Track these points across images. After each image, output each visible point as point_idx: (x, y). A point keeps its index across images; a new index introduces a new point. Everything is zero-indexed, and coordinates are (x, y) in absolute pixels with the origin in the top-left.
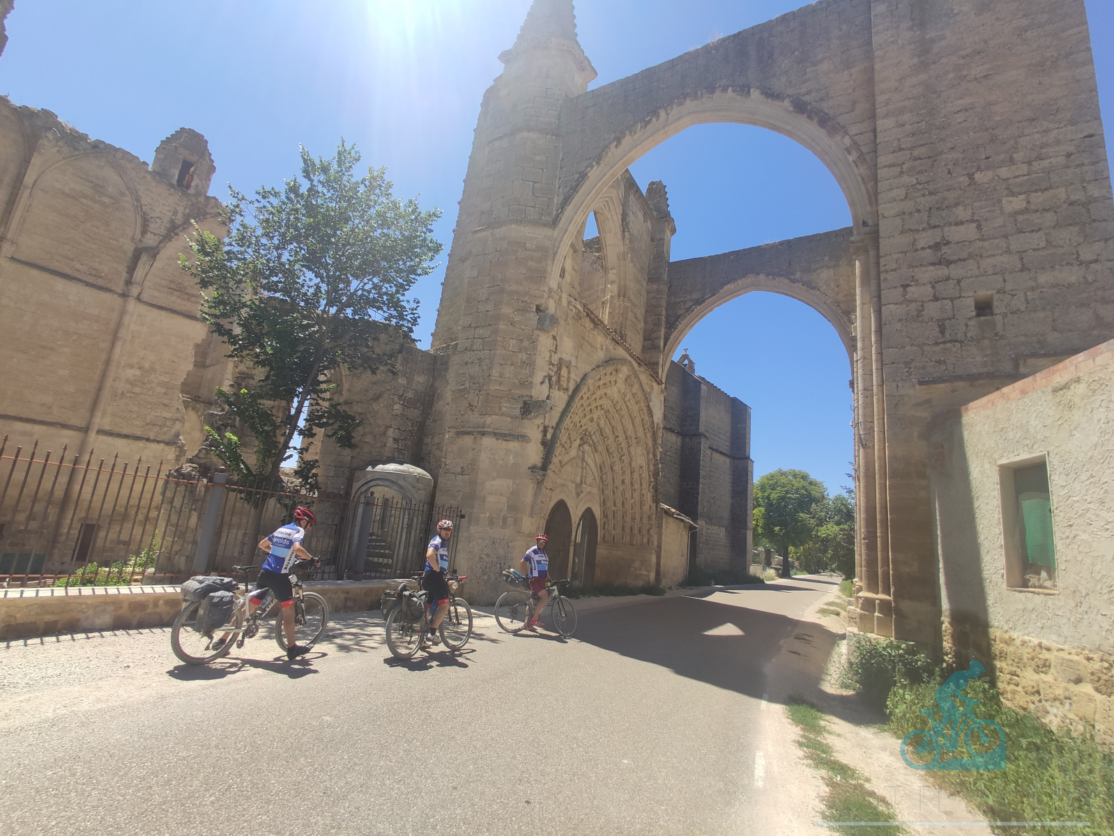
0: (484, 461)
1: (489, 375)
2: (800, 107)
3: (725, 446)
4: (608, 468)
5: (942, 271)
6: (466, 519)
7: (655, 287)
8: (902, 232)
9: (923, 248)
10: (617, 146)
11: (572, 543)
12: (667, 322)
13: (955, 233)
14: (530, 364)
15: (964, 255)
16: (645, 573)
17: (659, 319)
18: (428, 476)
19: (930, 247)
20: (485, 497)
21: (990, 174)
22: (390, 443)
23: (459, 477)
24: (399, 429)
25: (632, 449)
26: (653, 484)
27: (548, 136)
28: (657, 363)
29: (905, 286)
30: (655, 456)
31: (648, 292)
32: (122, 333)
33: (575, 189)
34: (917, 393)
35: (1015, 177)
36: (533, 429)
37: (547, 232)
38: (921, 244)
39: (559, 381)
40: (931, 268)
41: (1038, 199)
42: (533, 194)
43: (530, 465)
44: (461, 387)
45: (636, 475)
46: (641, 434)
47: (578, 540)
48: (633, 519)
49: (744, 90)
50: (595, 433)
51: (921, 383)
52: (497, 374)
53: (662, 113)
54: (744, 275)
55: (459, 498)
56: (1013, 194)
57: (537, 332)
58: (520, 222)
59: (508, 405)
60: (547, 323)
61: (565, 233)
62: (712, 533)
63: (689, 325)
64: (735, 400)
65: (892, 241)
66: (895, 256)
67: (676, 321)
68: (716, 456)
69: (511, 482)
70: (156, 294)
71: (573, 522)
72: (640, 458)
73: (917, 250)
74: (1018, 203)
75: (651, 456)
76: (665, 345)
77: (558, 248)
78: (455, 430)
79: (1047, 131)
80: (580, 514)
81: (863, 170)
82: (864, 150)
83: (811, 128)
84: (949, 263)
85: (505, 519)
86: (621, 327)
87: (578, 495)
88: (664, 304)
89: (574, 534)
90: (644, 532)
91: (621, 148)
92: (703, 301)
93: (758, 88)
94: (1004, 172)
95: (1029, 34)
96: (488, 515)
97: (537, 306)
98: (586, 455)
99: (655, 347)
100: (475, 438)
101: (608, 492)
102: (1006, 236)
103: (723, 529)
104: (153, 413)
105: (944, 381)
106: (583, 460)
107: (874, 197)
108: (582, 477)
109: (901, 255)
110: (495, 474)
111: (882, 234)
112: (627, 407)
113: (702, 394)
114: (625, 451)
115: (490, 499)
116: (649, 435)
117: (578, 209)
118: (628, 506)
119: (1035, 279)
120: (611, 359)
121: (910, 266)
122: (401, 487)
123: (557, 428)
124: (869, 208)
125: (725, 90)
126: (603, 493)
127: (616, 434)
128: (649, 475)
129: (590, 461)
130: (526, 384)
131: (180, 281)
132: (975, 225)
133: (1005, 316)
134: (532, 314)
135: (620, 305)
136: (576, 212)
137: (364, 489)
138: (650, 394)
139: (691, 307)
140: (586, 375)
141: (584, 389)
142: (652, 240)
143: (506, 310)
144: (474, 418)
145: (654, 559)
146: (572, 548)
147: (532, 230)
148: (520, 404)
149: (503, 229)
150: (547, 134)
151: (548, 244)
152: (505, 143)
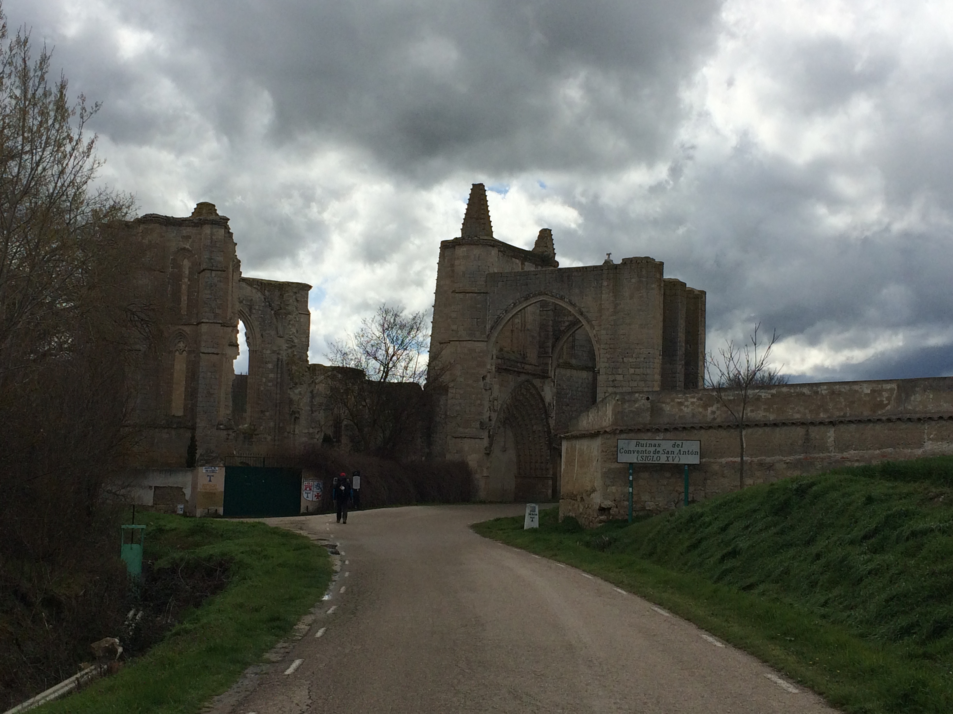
0: (466, 448)
4: (519, 434)
12: (553, 335)
14: (482, 404)
17: (548, 334)
21: (627, 359)
25: (533, 421)
26: (547, 439)
28: (548, 364)
30: (547, 422)
31: (541, 316)
33: (496, 323)
35: (633, 362)
36: (485, 433)
37: (485, 343)
39: (493, 408)
42: (477, 324)
43: (485, 448)
45: (536, 435)
46: (537, 412)
50: (511, 417)
52: (468, 411)
56: (632, 368)
57: (484, 390)
59: (474, 424)
67: (559, 334)
69: (478, 455)
76: (552, 350)
78: (452, 434)
88: (551, 323)
90: (543, 467)
97: (482, 377)
98: (507, 429)
99: (546, 353)
101: (520, 447)
106: (505, 432)
110: (471, 453)
112: (528, 400)
114: (529, 423)
116: (543, 412)
118: (532, 453)
126: (517, 449)
129: (509, 432)
130: (480, 414)
134: (481, 382)
138: (542, 387)
144: (460, 430)
147: (478, 343)
148: (479, 423)
149: (465, 342)
150: (481, 293)
151: (485, 348)
152: (461, 296)
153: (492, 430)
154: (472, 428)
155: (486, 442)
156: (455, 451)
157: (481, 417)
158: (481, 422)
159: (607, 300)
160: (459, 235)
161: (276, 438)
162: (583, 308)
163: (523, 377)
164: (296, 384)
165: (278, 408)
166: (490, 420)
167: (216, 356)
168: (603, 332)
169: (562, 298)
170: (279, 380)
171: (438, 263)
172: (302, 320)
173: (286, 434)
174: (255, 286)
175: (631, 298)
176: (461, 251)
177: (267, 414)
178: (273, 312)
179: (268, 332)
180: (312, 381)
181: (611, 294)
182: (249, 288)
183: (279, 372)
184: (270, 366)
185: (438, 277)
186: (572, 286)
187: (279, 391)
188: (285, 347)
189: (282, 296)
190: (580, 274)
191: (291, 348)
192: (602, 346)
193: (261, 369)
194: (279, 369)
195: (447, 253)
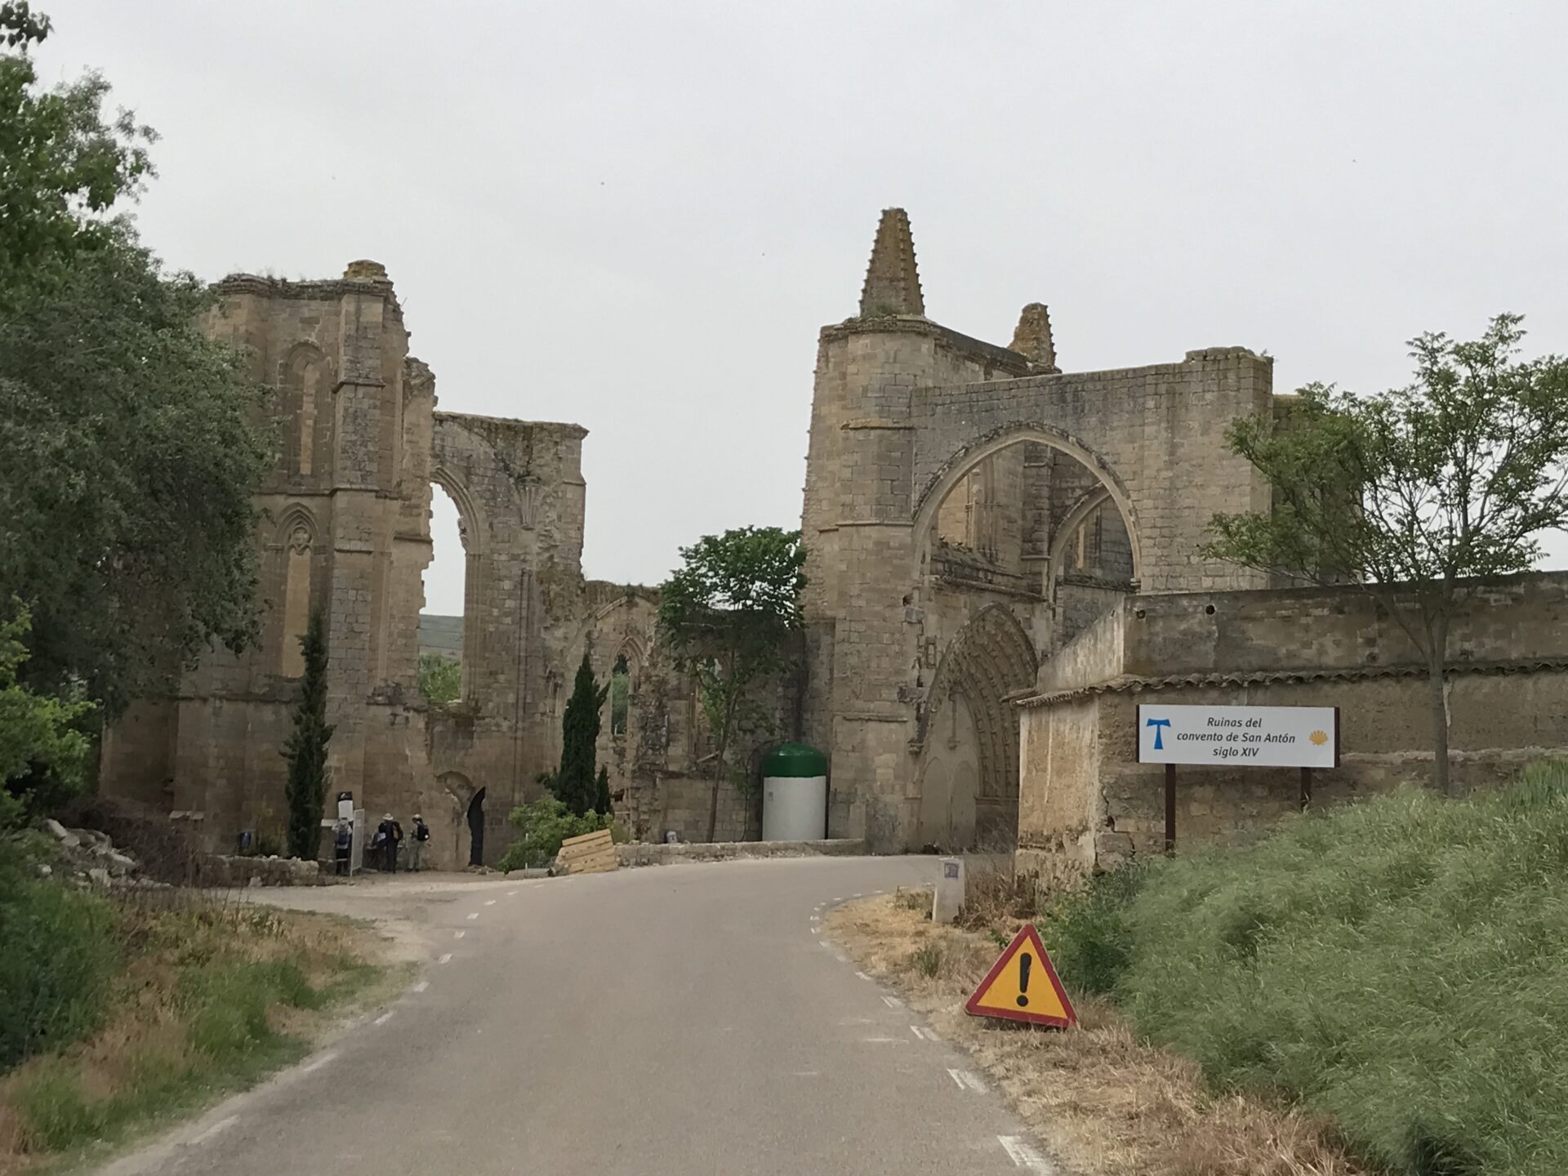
0: (871, 741)
1: (868, 666)
4: (983, 715)
10: (965, 454)
12: (1052, 515)
14: (902, 653)
17: (1040, 513)
20: (875, 770)
23: (851, 754)
27: (901, 431)
28: (1040, 573)
31: (1025, 476)
33: (930, 489)
35: (1209, 564)
36: (908, 714)
37: (908, 529)
39: (927, 659)
42: (892, 492)
43: (909, 740)
44: (844, 676)
50: (965, 680)
52: (875, 665)
53: (1002, 433)
57: (906, 625)
59: (887, 692)
60: (914, 616)
67: (1063, 513)
76: (1050, 546)
78: (842, 713)
81: (1138, 530)
85: (893, 786)
88: (1045, 492)
96: (879, 784)
97: (903, 599)
98: (957, 704)
99: (1037, 552)
100: (861, 724)
106: (954, 710)
108: (954, 729)
110: (881, 751)
115: (879, 771)
117: (934, 505)
126: (980, 743)
129: (962, 709)
130: (899, 672)
134: (900, 609)
135: (987, 514)
136: (932, 507)
138: (1029, 619)
139: (1080, 496)
140: (950, 642)
141: (950, 657)
143: (877, 607)
144: (859, 706)
147: (894, 529)
148: (898, 690)
149: (867, 528)
150: (900, 429)
151: (909, 540)
152: (860, 435)
153: (923, 705)
154: (884, 700)
155: (911, 729)
156: (850, 748)
157: (901, 679)
158: (901, 689)
159: (1156, 438)
160: (856, 312)
161: (520, 725)
162: (1107, 454)
163: (986, 602)
164: (557, 619)
165: (522, 667)
166: (920, 684)
167: (365, 556)
168: (1149, 503)
169: (1064, 435)
170: (524, 613)
171: (815, 372)
172: (569, 496)
173: (538, 717)
174: (476, 430)
175: (1205, 431)
176: (858, 345)
177: (502, 678)
178: (512, 480)
179: (501, 519)
180: (590, 616)
181: (1163, 425)
182: (466, 433)
183: (525, 596)
184: (507, 585)
185: (815, 400)
186: (1082, 411)
187: (524, 635)
188: (535, 547)
189: (528, 450)
190: (1099, 386)
191: (547, 549)
192: (1147, 532)
193: (489, 592)
194: (525, 592)
195: (833, 350)
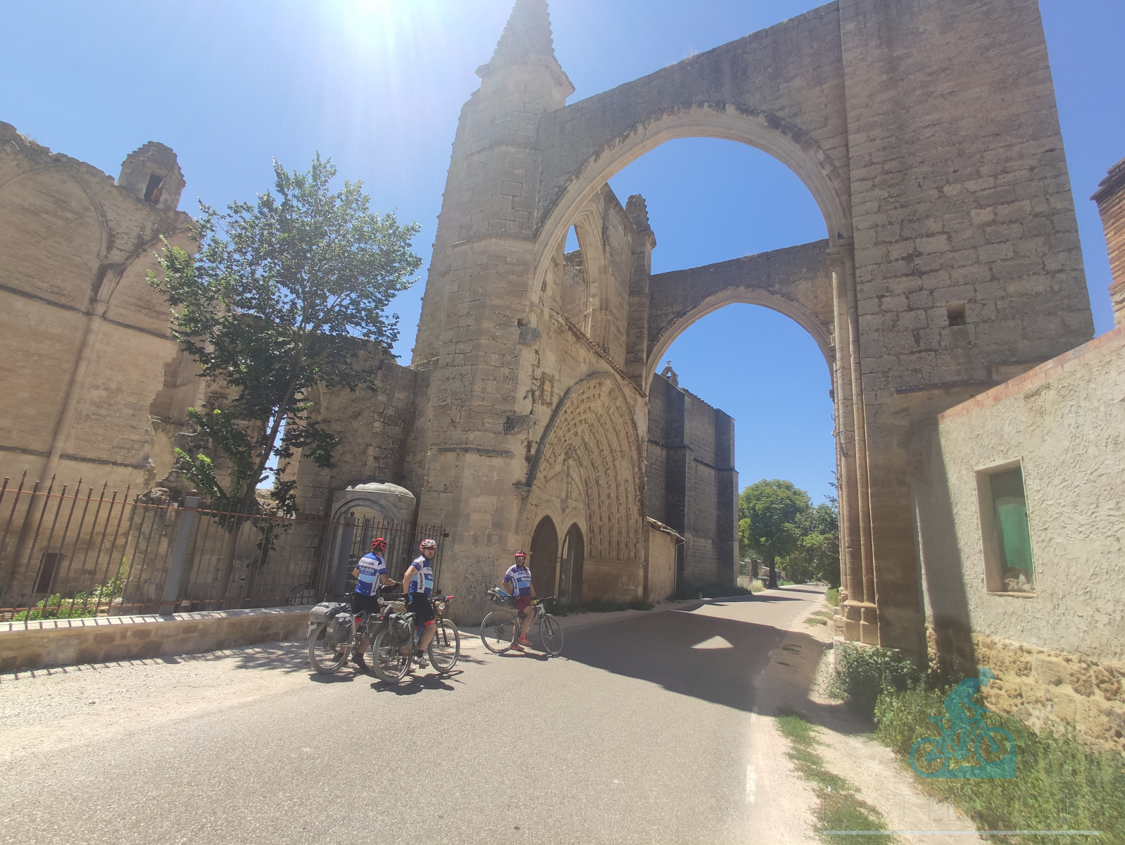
0: (467, 477)
1: (472, 391)
2: (774, 122)
3: (709, 457)
4: (593, 483)
5: (915, 282)
6: (450, 537)
7: (637, 300)
8: (876, 244)
9: (897, 260)
10: (595, 160)
11: (559, 560)
12: (649, 335)
13: (926, 245)
14: (513, 378)
15: (936, 266)
16: (633, 588)
17: (641, 332)
18: (411, 495)
19: (903, 259)
20: (469, 515)
21: (958, 187)
22: (371, 461)
23: (442, 495)
24: (379, 447)
25: (617, 463)
26: (638, 497)
27: (527, 150)
28: (641, 376)
29: (880, 297)
30: (640, 469)
31: (630, 305)
32: (87, 353)
33: (555, 203)
34: (894, 401)
35: (982, 190)
36: (517, 445)
37: (528, 246)
38: (894, 255)
39: (542, 395)
40: (905, 279)
41: (1004, 211)
42: (513, 208)
43: (515, 481)
44: (443, 404)
45: (622, 489)
46: (625, 447)
47: (565, 556)
48: (620, 533)
49: (720, 105)
50: (579, 447)
51: (898, 392)
52: (480, 390)
53: (640, 128)
54: (724, 288)
55: (443, 516)
56: (980, 206)
57: (519, 346)
58: (499, 236)
59: (491, 421)
60: (529, 337)
61: (545, 247)
62: (699, 546)
63: (672, 337)
64: (718, 412)
65: (866, 255)
66: (870, 267)
67: (658, 333)
68: (701, 468)
69: (495, 499)
70: (124, 312)
71: (559, 538)
72: (625, 471)
73: (891, 262)
74: (985, 215)
75: (636, 469)
76: (648, 357)
77: (539, 262)
78: (438, 447)
79: (1010, 146)
80: (566, 530)
81: (837, 184)
82: (838, 164)
83: (786, 143)
84: (921, 274)
85: (489, 537)
86: (604, 340)
87: (564, 510)
88: (646, 316)
89: (560, 550)
90: (631, 546)
91: (600, 162)
92: (685, 314)
93: (733, 103)
94: (972, 185)
95: (991, 53)
96: (472, 532)
97: (518, 320)
98: (571, 470)
99: (638, 360)
100: (458, 455)
101: (594, 507)
102: (975, 247)
103: (710, 541)
104: (120, 436)
105: (921, 390)
106: (568, 475)
107: (848, 210)
108: (567, 492)
109: (875, 267)
110: (478, 491)
111: (856, 246)
112: (611, 420)
113: (686, 407)
114: (610, 465)
115: (475, 517)
116: (634, 448)
117: (559, 223)
118: (614, 521)
119: (1005, 290)
120: (594, 373)
121: (885, 278)
122: (382, 506)
123: (541, 442)
124: (843, 221)
125: (701, 105)
126: (589, 508)
127: (601, 448)
128: (635, 489)
129: (574, 475)
130: (509, 399)
131: (148, 298)
132: (945, 236)
133: (977, 324)
134: (514, 329)
135: (602, 318)
136: (556, 226)
137: (344, 509)
138: (634, 406)
139: (673, 319)
140: (569, 389)
141: (568, 403)
142: (633, 253)
143: (487, 324)
144: (457, 434)
145: (641, 573)
146: (558, 565)
147: (513, 244)
148: (504, 418)
149: (482, 243)
150: (526, 148)
151: (529, 257)
152: (484, 157)
154: (486, 430)
157: (509, 408)
158: (508, 418)
190: (766, 43)
